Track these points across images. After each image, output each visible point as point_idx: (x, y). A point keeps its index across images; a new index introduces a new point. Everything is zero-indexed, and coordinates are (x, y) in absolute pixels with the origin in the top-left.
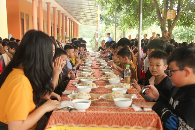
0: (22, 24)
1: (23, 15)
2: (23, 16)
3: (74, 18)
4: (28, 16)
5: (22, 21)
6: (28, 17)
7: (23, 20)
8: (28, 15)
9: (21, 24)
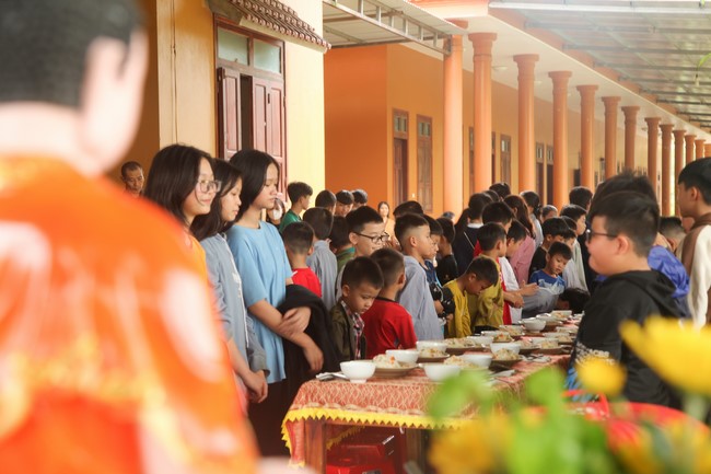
0: (400, 165)
1: (406, 122)
2: (406, 129)
3: (678, 113)
4: (430, 127)
5: (400, 149)
6: (426, 128)
7: (402, 145)
8: (430, 120)
9: (395, 162)
